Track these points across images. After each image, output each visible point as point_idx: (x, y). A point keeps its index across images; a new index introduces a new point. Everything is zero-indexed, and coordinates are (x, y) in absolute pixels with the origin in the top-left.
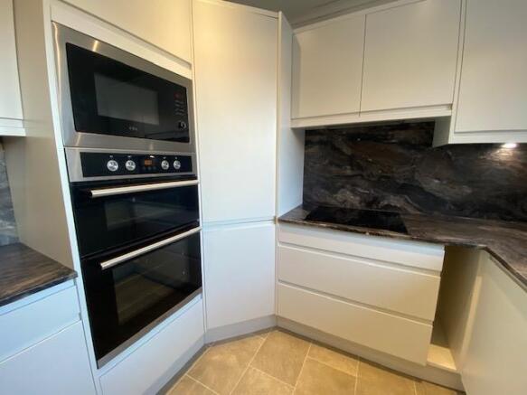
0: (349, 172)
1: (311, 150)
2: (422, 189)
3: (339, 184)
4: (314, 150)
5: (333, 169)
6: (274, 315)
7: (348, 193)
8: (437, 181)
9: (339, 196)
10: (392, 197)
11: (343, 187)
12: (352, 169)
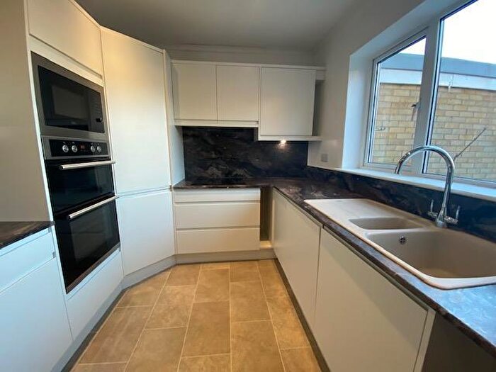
0: (214, 156)
1: (188, 141)
2: (251, 164)
3: (209, 164)
4: (190, 140)
5: (204, 154)
6: (174, 255)
7: (215, 169)
8: (257, 160)
9: (209, 171)
10: (238, 170)
11: (211, 166)
12: (215, 154)
